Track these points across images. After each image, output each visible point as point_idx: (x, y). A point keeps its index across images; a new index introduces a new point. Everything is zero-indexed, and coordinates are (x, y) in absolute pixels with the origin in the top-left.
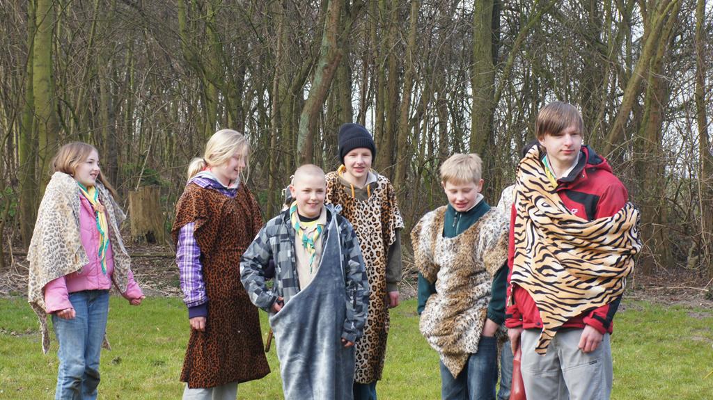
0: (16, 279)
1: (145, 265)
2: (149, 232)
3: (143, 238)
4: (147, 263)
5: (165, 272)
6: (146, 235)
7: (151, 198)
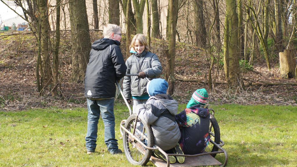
0: (215, 96)
1: (284, 89)
2: (289, 73)
3: (286, 75)
4: (285, 88)
5: (292, 92)
6: (288, 74)
7: (290, 55)
